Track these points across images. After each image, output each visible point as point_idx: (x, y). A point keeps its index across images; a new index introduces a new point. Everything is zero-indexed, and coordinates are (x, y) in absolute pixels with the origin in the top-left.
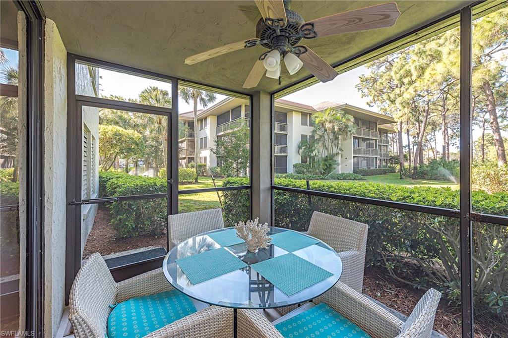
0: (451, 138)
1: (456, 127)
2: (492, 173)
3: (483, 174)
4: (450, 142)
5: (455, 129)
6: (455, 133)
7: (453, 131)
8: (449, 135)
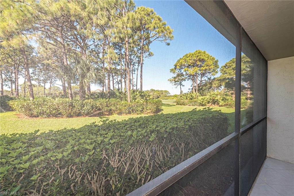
0: (5, 81)
1: (8, 74)
2: (26, 104)
3: (20, 105)
4: (4, 84)
5: (8, 75)
6: (7, 78)
7: (6, 77)
8: (3, 79)
